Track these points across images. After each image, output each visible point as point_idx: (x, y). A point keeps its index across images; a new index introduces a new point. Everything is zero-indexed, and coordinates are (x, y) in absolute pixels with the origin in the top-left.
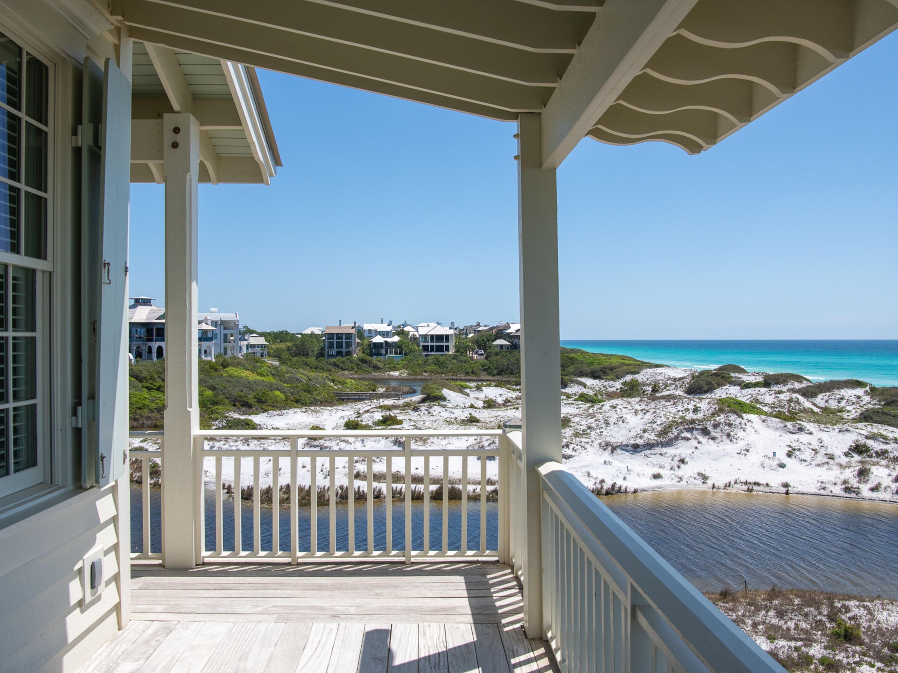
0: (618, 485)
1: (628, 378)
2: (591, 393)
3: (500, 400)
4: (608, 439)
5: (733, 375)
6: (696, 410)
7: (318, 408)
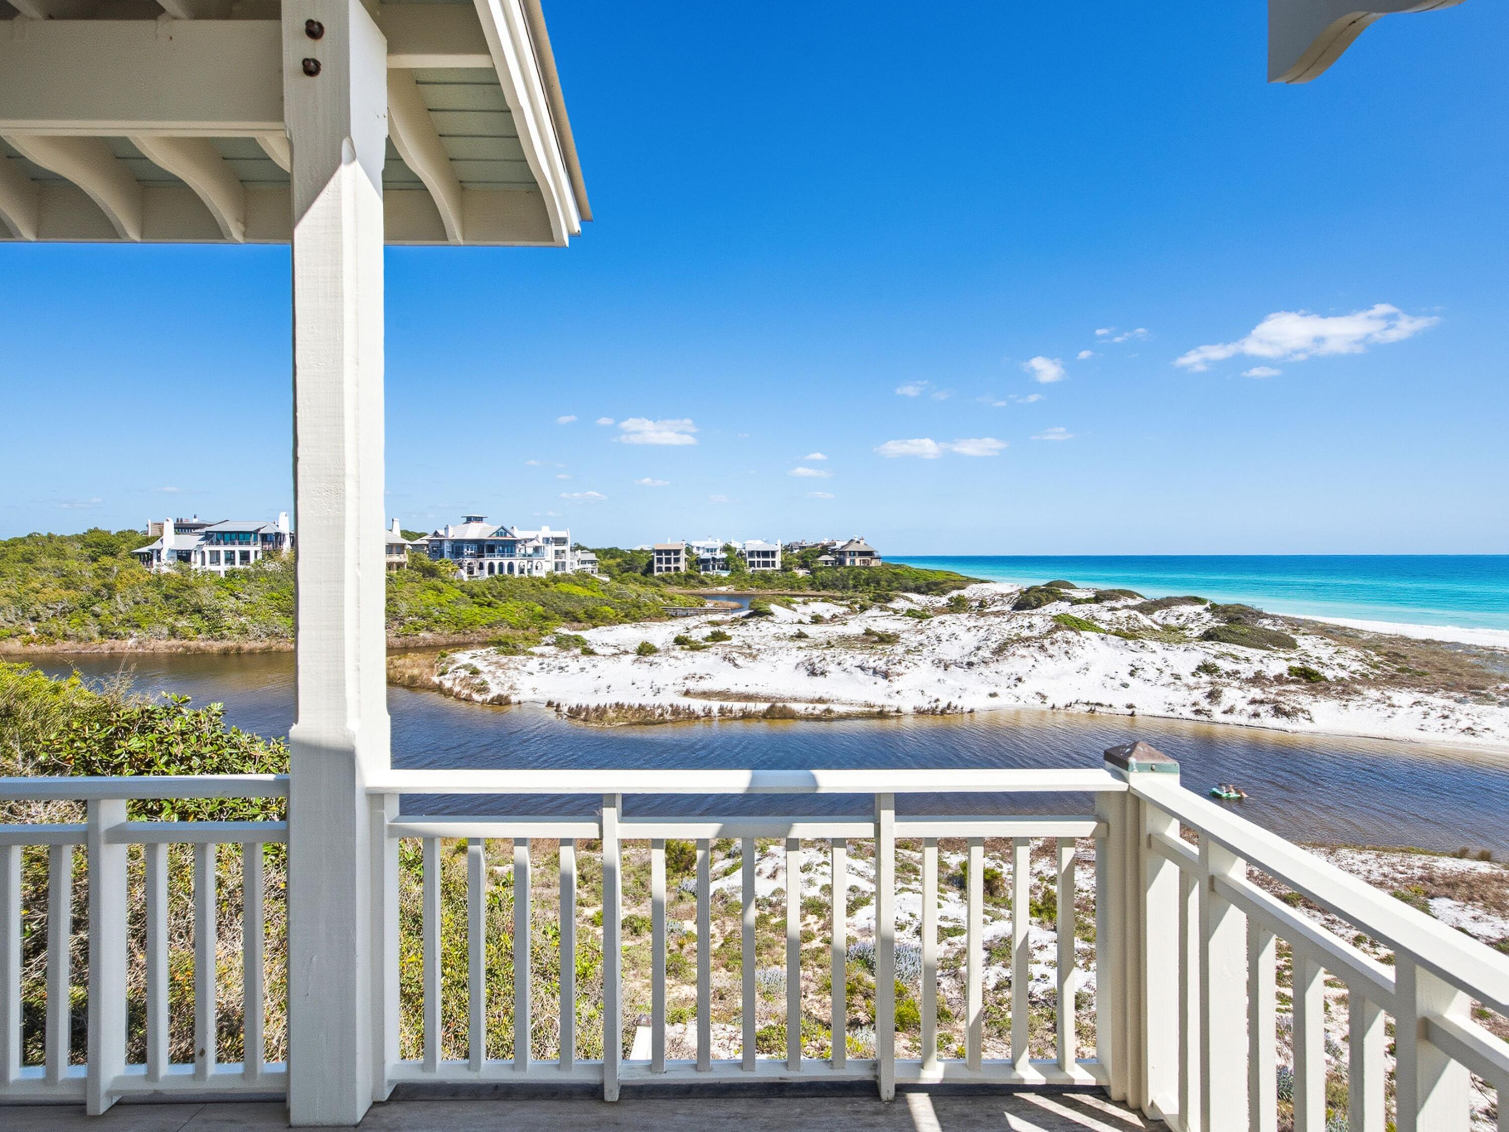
0: (953, 705)
1: (954, 593)
2: (917, 608)
3: (827, 616)
4: (941, 656)
5: (1062, 590)
6: (1031, 626)
7: (647, 623)
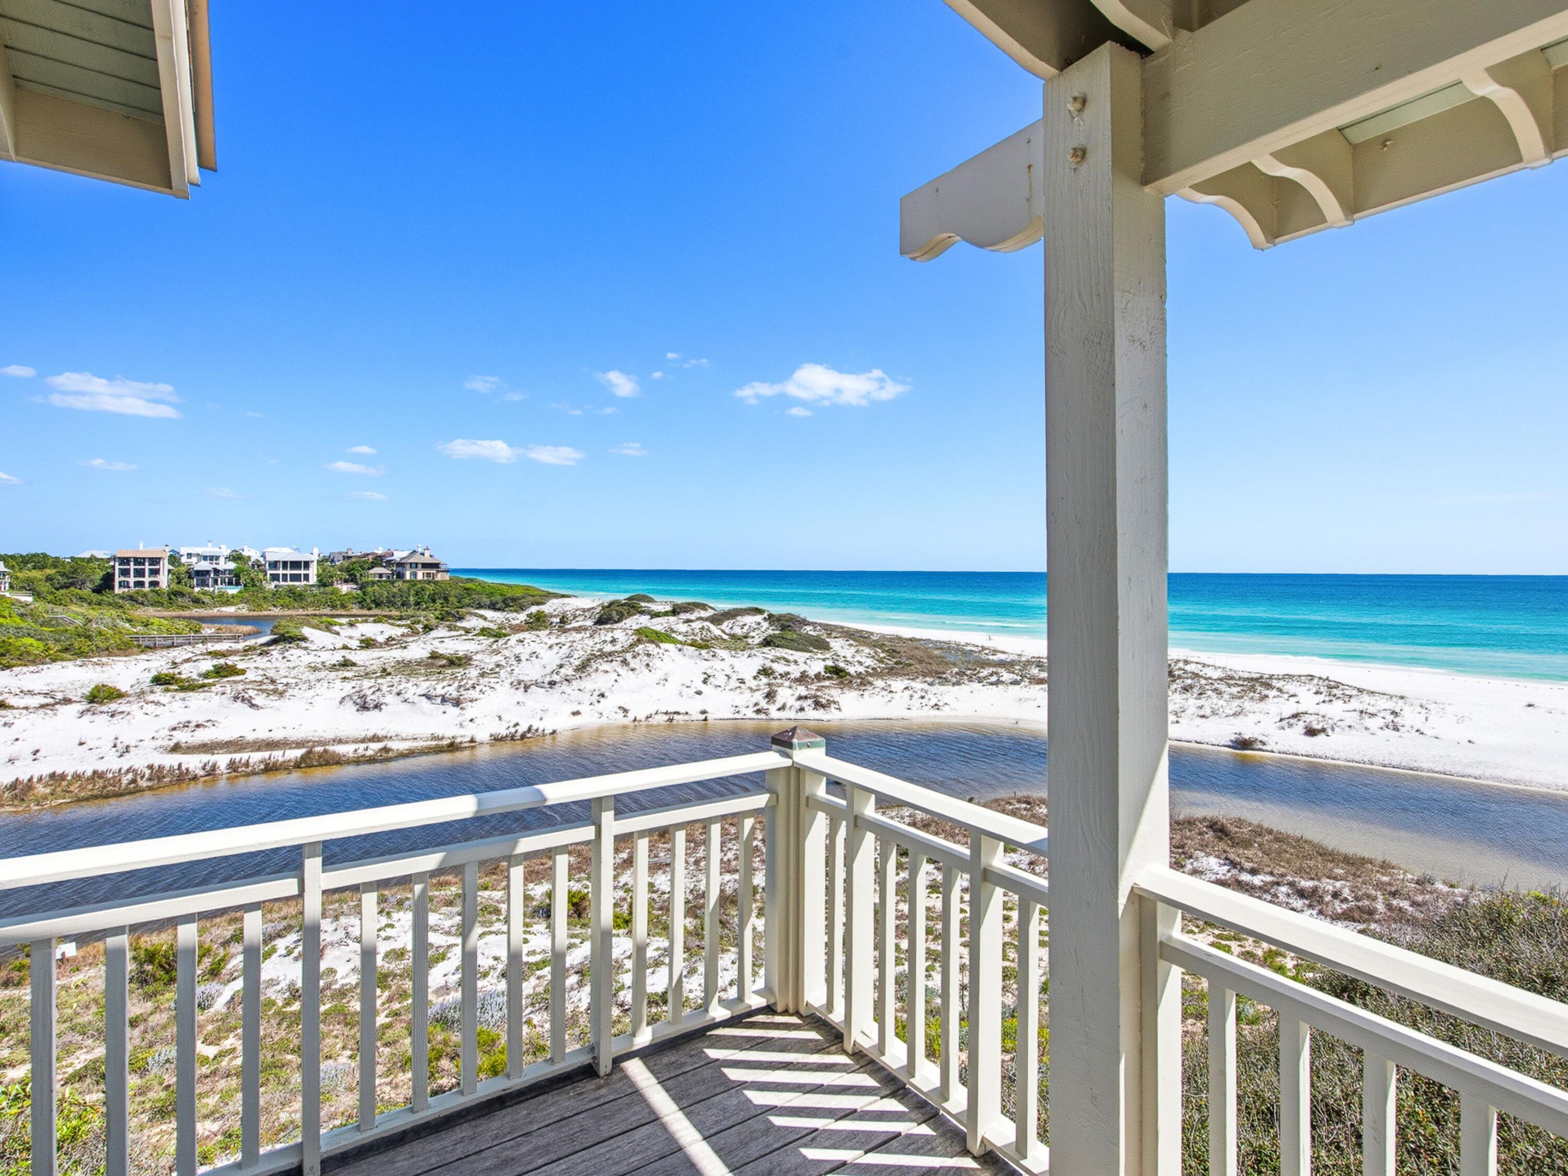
0: (534, 728)
1: (534, 609)
2: (492, 626)
3: (381, 639)
4: (521, 677)
5: (643, 604)
6: (613, 641)
7: (104, 660)
